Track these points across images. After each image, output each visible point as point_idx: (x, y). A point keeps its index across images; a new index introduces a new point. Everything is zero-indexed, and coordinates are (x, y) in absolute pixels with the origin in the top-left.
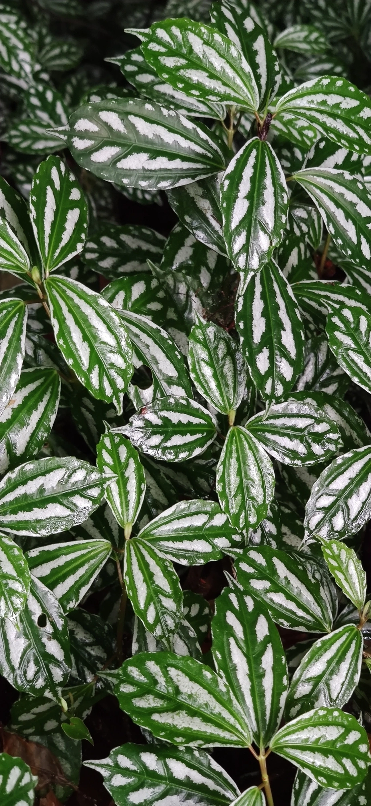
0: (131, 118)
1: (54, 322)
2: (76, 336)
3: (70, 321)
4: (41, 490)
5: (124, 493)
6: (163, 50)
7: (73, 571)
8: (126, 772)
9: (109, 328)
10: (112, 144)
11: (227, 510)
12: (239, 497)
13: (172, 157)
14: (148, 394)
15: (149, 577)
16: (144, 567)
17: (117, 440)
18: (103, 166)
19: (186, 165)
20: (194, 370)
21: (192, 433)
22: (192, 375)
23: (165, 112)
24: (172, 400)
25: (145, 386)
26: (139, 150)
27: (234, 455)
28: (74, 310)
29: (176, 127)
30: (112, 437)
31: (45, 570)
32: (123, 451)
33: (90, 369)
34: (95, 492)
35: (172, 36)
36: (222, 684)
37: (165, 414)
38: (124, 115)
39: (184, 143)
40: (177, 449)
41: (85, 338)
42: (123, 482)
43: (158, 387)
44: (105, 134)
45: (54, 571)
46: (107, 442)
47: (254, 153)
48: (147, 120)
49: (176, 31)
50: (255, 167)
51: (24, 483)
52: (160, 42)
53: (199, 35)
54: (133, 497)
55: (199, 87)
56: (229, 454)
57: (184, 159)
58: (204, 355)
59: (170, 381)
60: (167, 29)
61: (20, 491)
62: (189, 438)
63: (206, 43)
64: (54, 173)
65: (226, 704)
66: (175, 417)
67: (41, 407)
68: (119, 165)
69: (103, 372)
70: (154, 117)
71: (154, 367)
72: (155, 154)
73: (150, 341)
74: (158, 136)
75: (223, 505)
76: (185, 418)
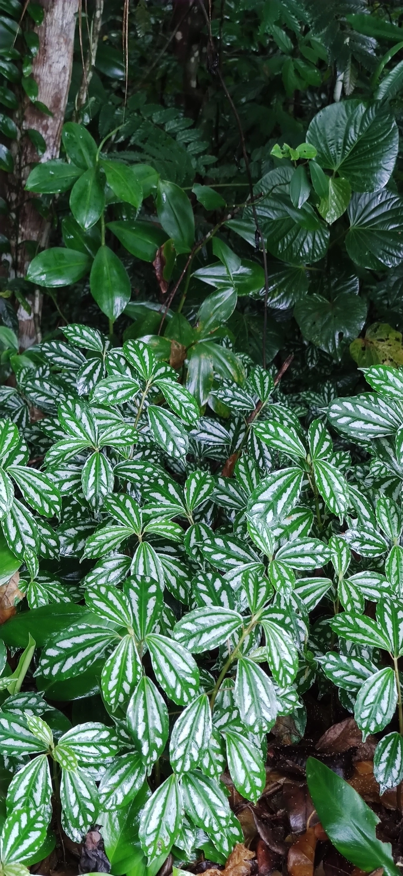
0: (357, 406)
1: (316, 475)
2: (325, 483)
3: (323, 476)
4: (303, 550)
5: (340, 561)
6: (374, 377)
7: (314, 592)
8: (332, 663)
9: (340, 483)
10: (348, 416)
11: (390, 581)
12: (397, 576)
13: (375, 424)
14: (355, 522)
15: (349, 593)
16: (347, 589)
17: (339, 540)
18: (342, 425)
19: (382, 429)
20: (378, 517)
21: (375, 546)
22: (377, 519)
23: (373, 405)
24: (366, 528)
25: (354, 518)
26: (360, 420)
27: (395, 557)
28: (325, 473)
29: (379, 412)
30: (336, 538)
31: (301, 590)
32: (341, 544)
33: (330, 498)
34: (327, 556)
35: (379, 372)
36: (379, 626)
37: (362, 533)
38: (354, 405)
39: (382, 419)
40: (367, 551)
41: (329, 485)
42: (340, 556)
43: (360, 520)
44: (344, 412)
45: (305, 591)
46: (334, 540)
48: (364, 407)
49: (381, 370)
51: (295, 546)
52: (374, 374)
53: (392, 373)
54: (344, 563)
55: (390, 392)
56: (392, 556)
57: (381, 426)
58: (384, 511)
59: (366, 519)
60: (377, 369)
61: (293, 549)
62: (373, 548)
63: (394, 376)
64: (319, 425)
65: (380, 632)
66: (367, 536)
67: (304, 524)
68: (350, 425)
69: (335, 501)
70: (368, 407)
71: (358, 511)
72: (367, 422)
73: (358, 499)
74: (369, 415)
75: (388, 577)
76: (372, 538)
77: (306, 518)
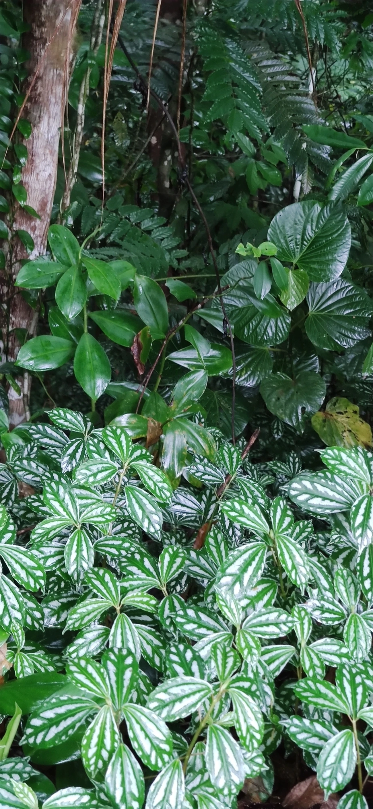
0: (315, 484)
1: (278, 549)
2: (287, 556)
3: (285, 551)
4: (267, 620)
5: (302, 629)
6: (330, 458)
7: (278, 658)
8: (296, 726)
9: (301, 556)
10: (306, 493)
11: (348, 647)
12: (354, 642)
13: (332, 501)
14: (315, 592)
15: (311, 660)
16: (309, 656)
17: (301, 609)
18: (302, 502)
19: (338, 505)
20: (337, 586)
21: (335, 614)
22: (336, 589)
23: (330, 483)
24: (326, 597)
25: (314, 588)
26: (317, 496)
27: (353, 624)
28: (287, 547)
29: (334, 489)
30: (298, 608)
31: (267, 657)
32: (303, 613)
33: (292, 570)
34: (290, 625)
35: (334, 453)
36: (339, 691)
37: (322, 602)
38: (312, 483)
39: (338, 496)
40: (327, 619)
41: (290, 558)
42: (302, 624)
43: (320, 590)
44: (304, 490)
45: (270, 658)
46: (296, 609)
47: (367, 499)
48: (322, 485)
49: (336, 451)
50: (367, 504)
51: (260, 616)
52: (329, 455)
53: (346, 453)
54: (306, 631)
55: (344, 472)
56: (350, 623)
57: (337, 502)
58: (342, 581)
59: (325, 589)
60: (332, 450)
61: (259, 619)
62: (332, 616)
63: (348, 456)
64: (281, 502)
65: (340, 697)
66: (327, 605)
67: (269, 594)
68: (309, 502)
69: (296, 573)
70: (325, 485)
71: (318, 581)
72: (324, 499)
73: (318, 571)
74: (326, 492)
75: (346, 644)
76: (331, 607)
77: (271, 589)
